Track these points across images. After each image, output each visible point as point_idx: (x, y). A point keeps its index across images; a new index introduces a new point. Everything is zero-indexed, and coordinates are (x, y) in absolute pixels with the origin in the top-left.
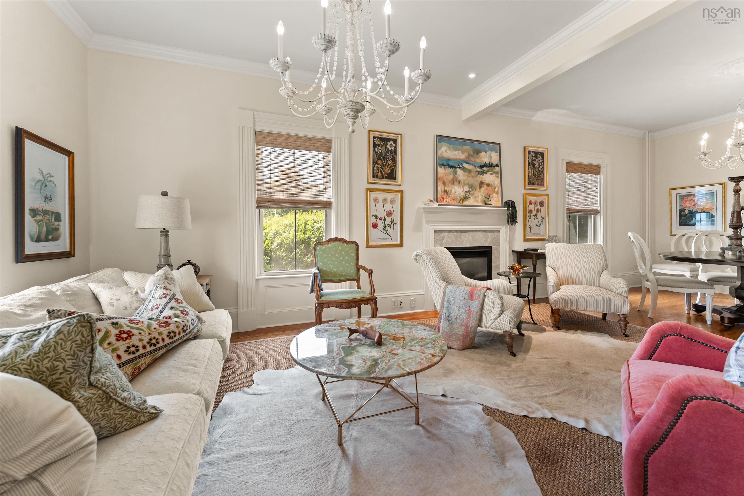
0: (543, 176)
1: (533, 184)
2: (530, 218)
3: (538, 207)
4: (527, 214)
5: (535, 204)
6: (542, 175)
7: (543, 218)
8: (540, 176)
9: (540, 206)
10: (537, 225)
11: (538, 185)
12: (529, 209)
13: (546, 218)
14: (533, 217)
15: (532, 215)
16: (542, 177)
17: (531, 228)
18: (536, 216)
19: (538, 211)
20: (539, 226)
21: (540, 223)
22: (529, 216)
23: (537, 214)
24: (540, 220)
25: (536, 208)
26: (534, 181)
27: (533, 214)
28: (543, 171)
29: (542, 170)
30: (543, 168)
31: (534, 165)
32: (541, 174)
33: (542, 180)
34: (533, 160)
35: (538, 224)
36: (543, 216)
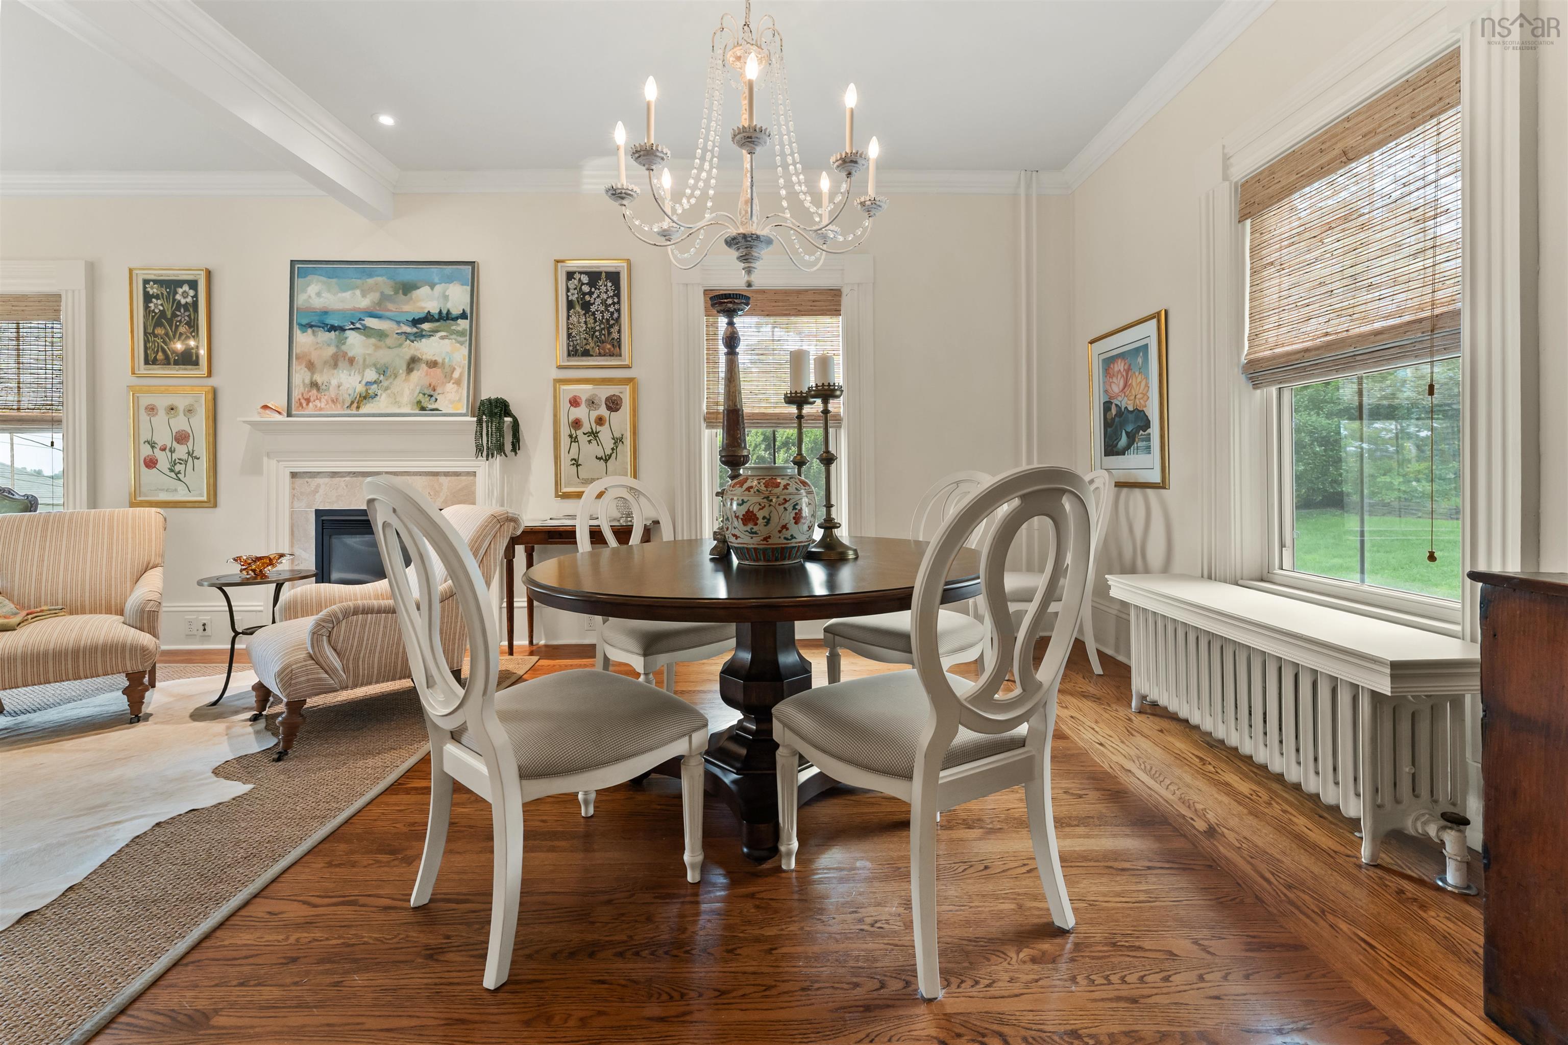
0: (619, 332)
1: (586, 353)
2: (574, 439)
3: (603, 411)
4: (565, 431)
5: (592, 403)
6: (614, 330)
7: (618, 441)
8: (610, 333)
9: (609, 408)
10: (600, 459)
11: (600, 355)
12: (572, 418)
13: (628, 441)
14: (583, 439)
15: (579, 433)
16: (616, 336)
17: (578, 465)
18: (594, 434)
19: (600, 421)
20: (606, 461)
21: (608, 452)
22: (571, 436)
23: (599, 428)
24: (608, 444)
25: (594, 414)
26: (588, 347)
27: (586, 428)
28: (618, 320)
29: (616, 315)
30: (618, 311)
31: (586, 306)
32: (612, 326)
33: (618, 343)
34: (584, 294)
35: (601, 454)
36: (617, 435)
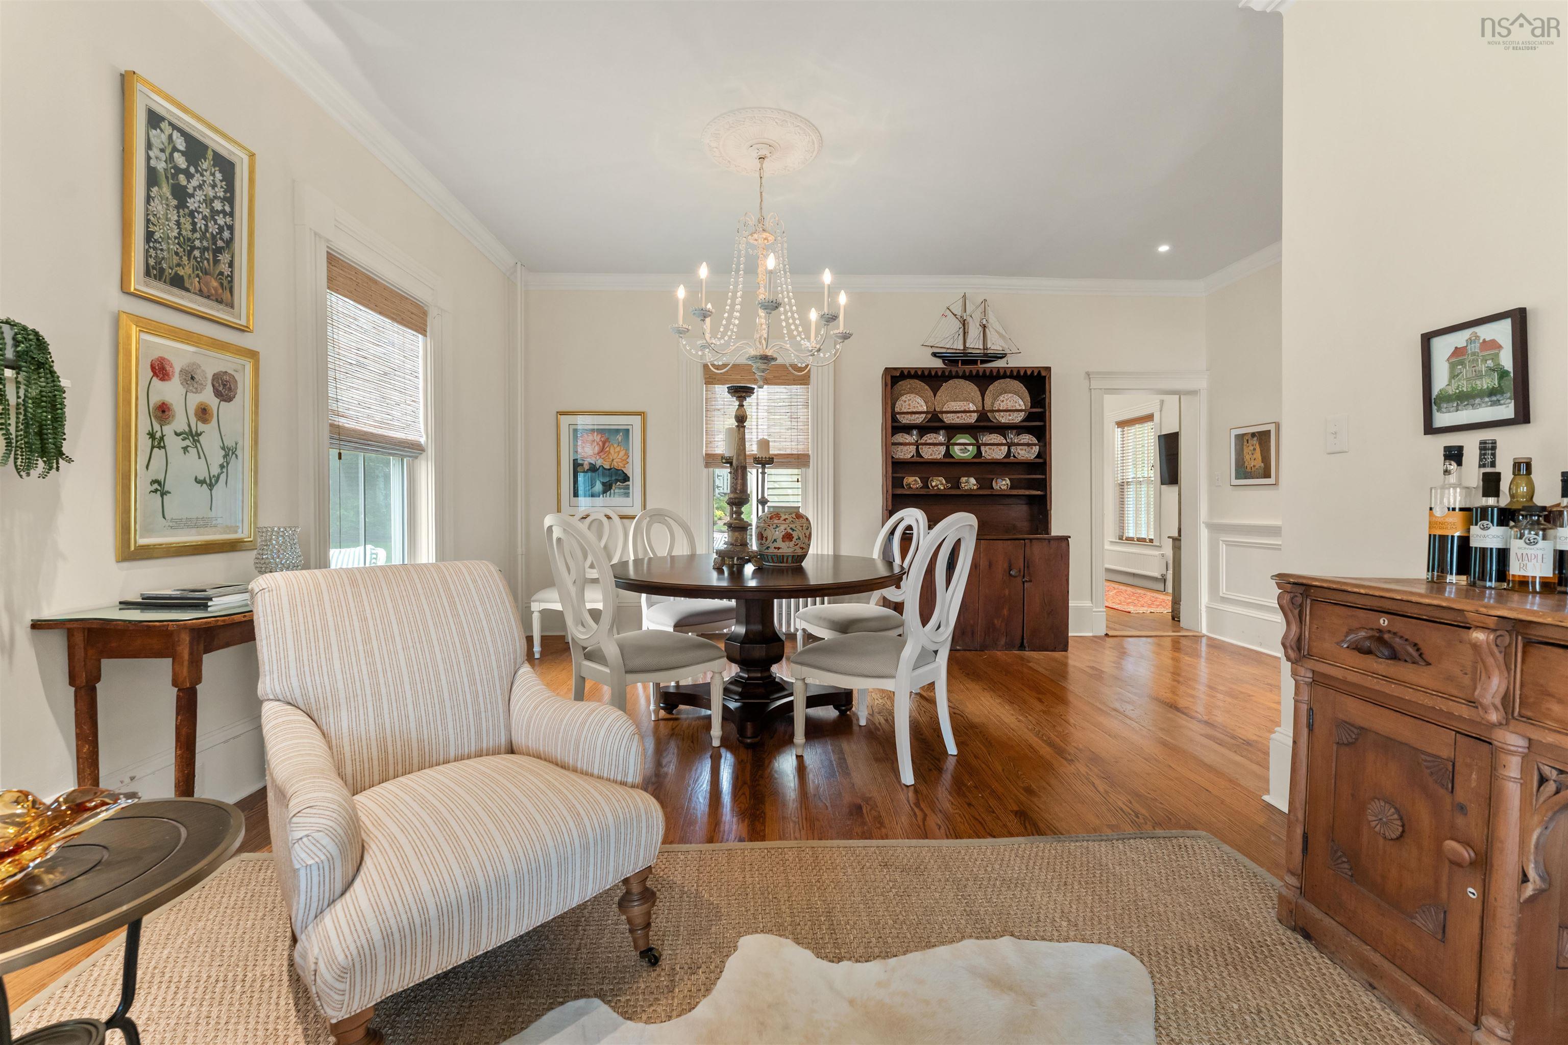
0: (231, 265)
1: (177, 282)
2: (157, 442)
3: (208, 396)
4: (142, 423)
5: (190, 378)
6: (224, 258)
7: (229, 452)
8: (216, 262)
9: (218, 394)
10: (201, 482)
11: (201, 293)
12: (155, 400)
13: (245, 453)
14: (174, 444)
15: (168, 430)
16: (224, 268)
17: (163, 494)
18: (193, 436)
19: (203, 413)
20: (211, 486)
21: (215, 470)
22: (152, 435)
23: (201, 427)
24: (216, 458)
25: (195, 400)
26: (181, 272)
27: (179, 423)
28: (230, 242)
29: (226, 234)
30: (231, 228)
31: (181, 195)
32: (219, 250)
33: (228, 282)
34: (176, 169)
35: (203, 474)
36: (229, 443)
